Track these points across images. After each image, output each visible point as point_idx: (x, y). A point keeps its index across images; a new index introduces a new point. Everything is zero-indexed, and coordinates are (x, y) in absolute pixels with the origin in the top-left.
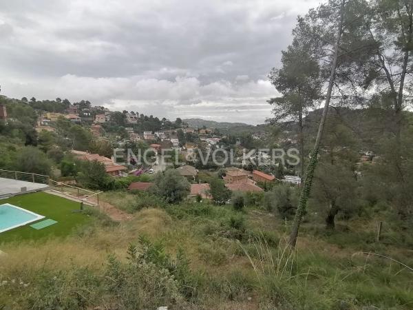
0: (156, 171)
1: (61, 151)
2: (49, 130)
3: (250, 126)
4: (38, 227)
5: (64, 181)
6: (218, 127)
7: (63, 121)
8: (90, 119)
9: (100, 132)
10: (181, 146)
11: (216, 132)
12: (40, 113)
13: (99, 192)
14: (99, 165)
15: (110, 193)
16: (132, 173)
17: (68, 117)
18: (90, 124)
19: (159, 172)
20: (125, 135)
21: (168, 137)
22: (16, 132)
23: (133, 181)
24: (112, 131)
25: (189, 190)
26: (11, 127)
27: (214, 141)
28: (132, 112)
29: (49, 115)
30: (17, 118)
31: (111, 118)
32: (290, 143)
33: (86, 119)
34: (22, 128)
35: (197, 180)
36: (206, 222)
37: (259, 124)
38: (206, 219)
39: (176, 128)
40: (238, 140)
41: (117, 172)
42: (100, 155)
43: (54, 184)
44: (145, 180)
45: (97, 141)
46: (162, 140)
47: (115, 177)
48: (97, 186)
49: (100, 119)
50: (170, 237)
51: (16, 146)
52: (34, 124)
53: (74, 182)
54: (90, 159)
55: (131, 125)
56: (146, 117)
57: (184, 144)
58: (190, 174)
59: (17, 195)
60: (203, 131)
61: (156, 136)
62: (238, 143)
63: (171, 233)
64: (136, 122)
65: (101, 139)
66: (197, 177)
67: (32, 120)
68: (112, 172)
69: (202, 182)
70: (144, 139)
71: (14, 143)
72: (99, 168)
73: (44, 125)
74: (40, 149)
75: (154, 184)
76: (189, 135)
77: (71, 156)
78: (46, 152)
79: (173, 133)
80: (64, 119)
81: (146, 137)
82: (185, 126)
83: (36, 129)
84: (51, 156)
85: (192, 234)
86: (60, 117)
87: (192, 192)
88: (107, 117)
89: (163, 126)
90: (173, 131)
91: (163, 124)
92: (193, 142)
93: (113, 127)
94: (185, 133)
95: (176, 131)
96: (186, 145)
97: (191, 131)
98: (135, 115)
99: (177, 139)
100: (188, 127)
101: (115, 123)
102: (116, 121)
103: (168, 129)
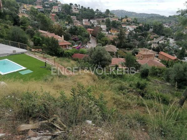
0: (90, 47)
1: (33, 30)
2: (26, 16)
4: (23, 73)
5: (36, 48)
7: (34, 10)
8: (49, 9)
9: (55, 18)
10: (107, 31)
12: (20, 5)
13: (55, 57)
14: (55, 41)
15: (61, 59)
16: (74, 48)
17: (36, 7)
18: (49, 13)
19: (92, 48)
20: (70, 21)
21: (99, 24)
22: (8, 16)
23: (75, 53)
24: (62, 18)
25: (110, 61)
26: (5, 13)
27: (132, 27)
28: (76, 5)
29: (25, 6)
30: (8, 7)
31: (62, 9)
33: (46, 9)
34: (11, 14)
35: (117, 55)
36: (120, 83)
38: (120, 81)
39: (105, 17)
41: (65, 46)
42: (56, 34)
43: (30, 50)
44: (82, 53)
45: (53, 25)
46: (95, 26)
47: (64, 49)
48: (54, 53)
49: (55, 9)
50: (96, 88)
51: (8, 25)
52: (17, 12)
53: (41, 50)
54: (50, 36)
55: (75, 14)
56: (85, 8)
57: (110, 29)
58: (112, 51)
59: (11, 55)
60: (124, 20)
61: (91, 23)
63: (97, 86)
64: (77, 12)
65: (56, 24)
66: (117, 53)
67: (16, 9)
68: (62, 46)
69: (120, 57)
70: (83, 25)
71: (7, 24)
72: (55, 42)
73: (23, 13)
74: (22, 28)
75: (88, 56)
76: (114, 23)
77: (39, 34)
78: (25, 30)
79: (103, 21)
80: (34, 9)
81: (84, 23)
82: (112, 16)
83: (19, 15)
84: (28, 32)
85: (110, 88)
86: (32, 8)
87: (112, 63)
88: (59, 8)
89: (96, 15)
90: (103, 19)
91: (96, 14)
92: (116, 28)
93: (63, 15)
94: (111, 21)
95: (105, 19)
96: (111, 30)
97: (116, 20)
98: (77, 6)
99: (105, 26)
100: (114, 16)
101: (64, 12)
102: (65, 11)
103: (99, 17)
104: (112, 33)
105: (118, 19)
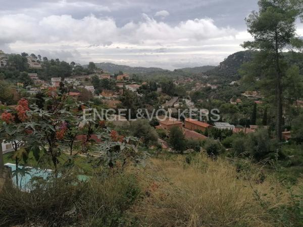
3: (167, 71)
6: (136, 73)
11: (135, 78)
20: (28, 82)
21: (81, 84)
24: (10, 77)
27: (133, 87)
28: (33, 55)
31: (8, 62)
32: (210, 88)
37: (177, 69)
39: (89, 73)
40: (159, 87)
55: (34, 71)
57: (101, 92)
60: (120, 77)
61: (66, 83)
62: (159, 90)
64: (39, 66)
76: (105, 81)
79: (87, 80)
81: (54, 84)
82: (100, 72)
88: (2, 61)
89: (74, 71)
90: (86, 77)
91: (73, 69)
92: (110, 89)
93: (12, 72)
94: (100, 79)
95: (89, 77)
96: (103, 92)
97: (107, 77)
98: (37, 58)
99: (93, 87)
100: (102, 72)
101: (13, 67)
102: (15, 66)
103: (80, 74)
104: (106, 97)
105: (109, 77)
